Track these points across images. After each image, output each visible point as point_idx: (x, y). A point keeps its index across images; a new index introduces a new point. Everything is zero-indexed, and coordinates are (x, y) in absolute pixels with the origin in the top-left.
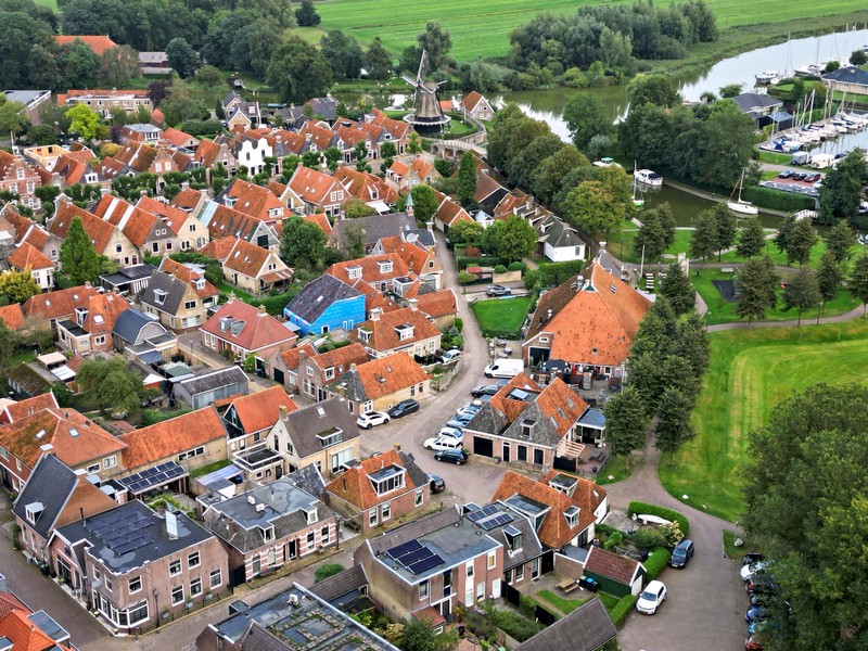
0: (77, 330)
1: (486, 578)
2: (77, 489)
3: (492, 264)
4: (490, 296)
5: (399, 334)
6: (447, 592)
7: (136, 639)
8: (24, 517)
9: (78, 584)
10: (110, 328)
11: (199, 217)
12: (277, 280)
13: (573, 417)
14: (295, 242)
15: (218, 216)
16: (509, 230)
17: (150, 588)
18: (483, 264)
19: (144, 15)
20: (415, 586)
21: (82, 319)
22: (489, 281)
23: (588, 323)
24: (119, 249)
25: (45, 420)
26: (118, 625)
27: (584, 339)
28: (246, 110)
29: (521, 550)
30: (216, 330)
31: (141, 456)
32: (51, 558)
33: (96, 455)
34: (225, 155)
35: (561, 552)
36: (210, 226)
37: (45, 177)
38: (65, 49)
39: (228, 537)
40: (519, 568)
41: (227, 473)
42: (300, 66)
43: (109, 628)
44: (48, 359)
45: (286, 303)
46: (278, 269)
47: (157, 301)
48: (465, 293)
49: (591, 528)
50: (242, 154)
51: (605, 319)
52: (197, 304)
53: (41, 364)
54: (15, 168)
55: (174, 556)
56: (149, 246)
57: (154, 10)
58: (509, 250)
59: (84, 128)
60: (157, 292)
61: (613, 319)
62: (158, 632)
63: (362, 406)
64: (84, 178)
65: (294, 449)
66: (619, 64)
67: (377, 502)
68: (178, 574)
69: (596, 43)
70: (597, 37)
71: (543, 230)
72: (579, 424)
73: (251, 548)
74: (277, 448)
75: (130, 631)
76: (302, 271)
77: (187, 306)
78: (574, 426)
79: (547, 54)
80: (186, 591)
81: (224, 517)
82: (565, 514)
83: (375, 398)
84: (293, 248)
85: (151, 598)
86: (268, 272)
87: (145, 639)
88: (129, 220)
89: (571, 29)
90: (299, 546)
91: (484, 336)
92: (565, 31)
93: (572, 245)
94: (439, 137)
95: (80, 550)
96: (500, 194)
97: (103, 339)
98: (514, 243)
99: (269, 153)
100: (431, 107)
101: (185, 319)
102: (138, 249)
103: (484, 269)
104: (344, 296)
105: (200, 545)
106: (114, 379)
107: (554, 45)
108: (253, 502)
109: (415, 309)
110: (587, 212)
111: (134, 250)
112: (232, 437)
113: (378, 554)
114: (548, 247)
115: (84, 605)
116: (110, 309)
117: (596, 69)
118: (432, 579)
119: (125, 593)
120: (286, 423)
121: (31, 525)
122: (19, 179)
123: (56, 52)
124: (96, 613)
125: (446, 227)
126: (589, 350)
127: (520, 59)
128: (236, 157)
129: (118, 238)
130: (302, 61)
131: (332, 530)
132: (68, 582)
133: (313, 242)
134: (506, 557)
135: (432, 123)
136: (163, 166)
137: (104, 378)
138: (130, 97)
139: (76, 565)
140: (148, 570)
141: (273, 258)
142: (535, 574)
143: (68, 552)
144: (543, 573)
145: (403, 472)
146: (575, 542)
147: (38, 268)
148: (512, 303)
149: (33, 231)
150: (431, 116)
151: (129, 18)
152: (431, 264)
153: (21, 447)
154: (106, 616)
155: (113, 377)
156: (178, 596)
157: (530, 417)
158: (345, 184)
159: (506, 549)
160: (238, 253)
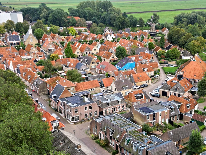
0: (67, 66)
1: (164, 117)
2: (64, 91)
3: (168, 60)
4: (167, 66)
5: (143, 70)
6: (154, 119)
7: (76, 125)
8: (52, 98)
9: (63, 113)
10: (75, 67)
11: (97, 48)
12: (114, 60)
13: (189, 88)
14: (119, 52)
15: (101, 48)
16: (173, 51)
17: (80, 113)
18: (166, 60)
19: (87, 13)
20: (146, 116)
21: (68, 64)
22: (167, 63)
23: (193, 69)
24: (78, 53)
25: (58, 78)
26: (72, 121)
27: (192, 73)
28: (109, 31)
29: (174, 112)
30: (99, 68)
31: (80, 89)
32: (57, 107)
33: (69, 87)
34: (104, 37)
35: (185, 114)
36: (99, 50)
37: (63, 40)
38: (69, 19)
39: (99, 105)
40: (173, 117)
41: (100, 94)
42: (122, 21)
43: (69, 122)
44: (60, 72)
45: (116, 64)
46: (114, 58)
47: (86, 62)
48: (161, 65)
49: (193, 111)
50: (107, 38)
51: (198, 68)
52: (95, 63)
53: (59, 73)
54: (56, 37)
55: (86, 106)
56: (85, 53)
57: (90, 12)
58: (173, 56)
59: (72, 33)
60: (86, 60)
61: (200, 68)
62: (81, 124)
63: (133, 84)
64: (71, 41)
65: (116, 89)
66: (202, 24)
67: (136, 101)
68: (87, 110)
69: (196, 19)
70: (196, 17)
71: (182, 53)
72: (191, 90)
73: (105, 107)
74: (112, 90)
75: (74, 123)
76: (120, 58)
77: (93, 63)
78: (189, 90)
79: (183, 21)
80: (88, 115)
81: (98, 100)
82: (186, 105)
83: (137, 82)
84: (118, 53)
85: (80, 115)
86: (112, 58)
87: (78, 125)
88: (81, 47)
89: (190, 15)
90: (116, 109)
91: (165, 74)
92: (188, 16)
93: (189, 56)
94: (155, 36)
95: (64, 103)
96: (170, 46)
97: (73, 69)
98: (174, 54)
99: (114, 37)
100: (154, 30)
101: (92, 66)
102: (82, 53)
103: (166, 61)
104: (130, 62)
105: (92, 104)
106: (75, 73)
107: (185, 19)
108: (106, 98)
109: (148, 65)
110: (193, 48)
111: (81, 53)
112: (101, 87)
113: (136, 109)
114: (183, 56)
115: (64, 117)
116: (75, 62)
117: (196, 25)
118: (150, 115)
119: (74, 113)
120: (114, 83)
121: (53, 99)
122: (57, 40)
123: (67, 19)
124: (67, 119)
125: (156, 53)
126: (193, 75)
127: (176, 23)
128: (106, 38)
129: (78, 50)
130: (123, 20)
131: (125, 106)
132: (61, 113)
133: (123, 52)
134: (170, 113)
135: (154, 33)
136: (89, 39)
137: (72, 73)
138: (83, 28)
139: (63, 108)
140: (79, 108)
141: (113, 55)
142: (178, 120)
143: (61, 105)
144: (180, 120)
145: (143, 95)
146: (189, 112)
147: (60, 55)
148: (173, 68)
149: (59, 48)
150: (154, 31)
151: (84, 14)
152: (152, 58)
153: (52, 84)
154: (69, 119)
155: (74, 73)
156: (86, 116)
157: (177, 86)
158: (132, 43)
159: (170, 111)
160: (105, 54)
